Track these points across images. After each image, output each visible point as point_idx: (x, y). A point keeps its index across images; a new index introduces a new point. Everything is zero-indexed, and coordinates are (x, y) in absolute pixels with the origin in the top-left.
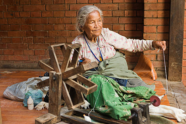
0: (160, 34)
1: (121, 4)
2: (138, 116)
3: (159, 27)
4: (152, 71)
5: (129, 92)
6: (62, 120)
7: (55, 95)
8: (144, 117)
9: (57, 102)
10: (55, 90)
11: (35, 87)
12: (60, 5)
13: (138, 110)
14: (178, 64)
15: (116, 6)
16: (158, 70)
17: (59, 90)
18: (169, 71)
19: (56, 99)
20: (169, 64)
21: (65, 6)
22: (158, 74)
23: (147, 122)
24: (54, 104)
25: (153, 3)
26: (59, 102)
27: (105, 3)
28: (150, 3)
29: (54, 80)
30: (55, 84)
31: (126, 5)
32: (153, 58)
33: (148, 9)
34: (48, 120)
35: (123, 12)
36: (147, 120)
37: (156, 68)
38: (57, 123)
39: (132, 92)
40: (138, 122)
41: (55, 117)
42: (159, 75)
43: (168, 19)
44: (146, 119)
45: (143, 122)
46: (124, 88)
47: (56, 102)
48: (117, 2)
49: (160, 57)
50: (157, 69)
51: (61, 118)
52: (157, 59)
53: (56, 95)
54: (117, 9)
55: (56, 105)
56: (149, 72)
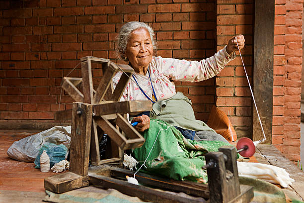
0: (240, 78)
1: (185, 41)
2: (218, 167)
3: (237, 68)
4: (229, 128)
5: (198, 148)
6: (91, 184)
7: (80, 141)
8: (229, 171)
9: (83, 151)
10: (80, 132)
11: (55, 141)
12: (102, 43)
13: (218, 156)
14: (266, 119)
15: (178, 43)
16: (238, 129)
17: (87, 132)
18: (254, 128)
19: (81, 147)
20: (254, 119)
21: (108, 45)
22: (238, 134)
23: (233, 179)
24: (78, 156)
25: (230, 35)
26: (86, 152)
27: (163, 40)
28: (225, 35)
29: (80, 115)
30: (80, 122)
31: (192, 42)
32: (230, 112)
33: (222, 44)
34: (65, 182)
35: (187, 51)
36: (234, 175)
37: (235, 126)
38: (81, 187)
39: (203, 148)
40: (218, 177)
41: (79, 178)
42: (239, 136)
43: (251, 57)
44: (232, 174)
45: (227, 179)
46: (190, 142)
47: (81, 152)
48: (179, 38)
49: (240, 110)
50: (236, 128)
51: (89, 179)
52: (235, 113)
53: (82, 141)
54: (180, 48)
55: (81, 157)
56: (225, 130)
